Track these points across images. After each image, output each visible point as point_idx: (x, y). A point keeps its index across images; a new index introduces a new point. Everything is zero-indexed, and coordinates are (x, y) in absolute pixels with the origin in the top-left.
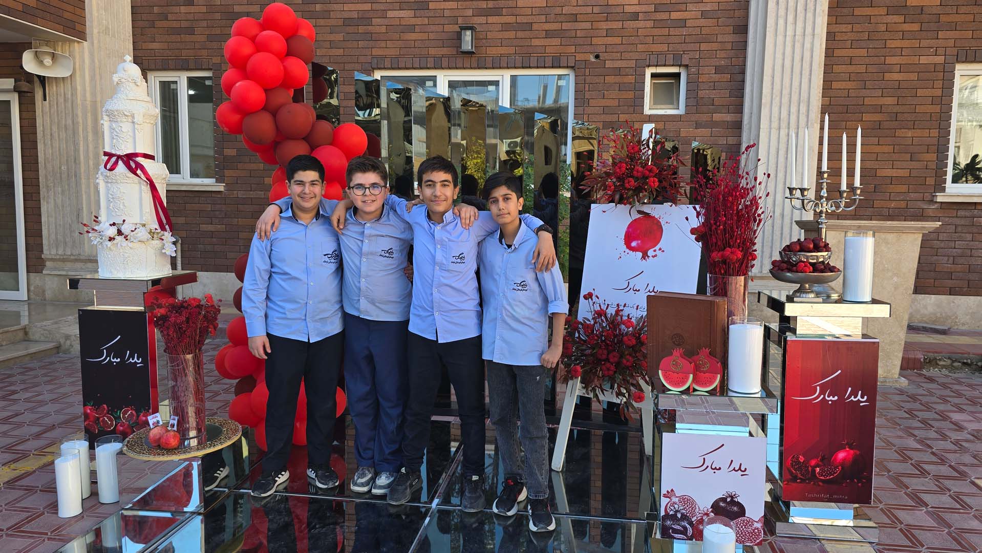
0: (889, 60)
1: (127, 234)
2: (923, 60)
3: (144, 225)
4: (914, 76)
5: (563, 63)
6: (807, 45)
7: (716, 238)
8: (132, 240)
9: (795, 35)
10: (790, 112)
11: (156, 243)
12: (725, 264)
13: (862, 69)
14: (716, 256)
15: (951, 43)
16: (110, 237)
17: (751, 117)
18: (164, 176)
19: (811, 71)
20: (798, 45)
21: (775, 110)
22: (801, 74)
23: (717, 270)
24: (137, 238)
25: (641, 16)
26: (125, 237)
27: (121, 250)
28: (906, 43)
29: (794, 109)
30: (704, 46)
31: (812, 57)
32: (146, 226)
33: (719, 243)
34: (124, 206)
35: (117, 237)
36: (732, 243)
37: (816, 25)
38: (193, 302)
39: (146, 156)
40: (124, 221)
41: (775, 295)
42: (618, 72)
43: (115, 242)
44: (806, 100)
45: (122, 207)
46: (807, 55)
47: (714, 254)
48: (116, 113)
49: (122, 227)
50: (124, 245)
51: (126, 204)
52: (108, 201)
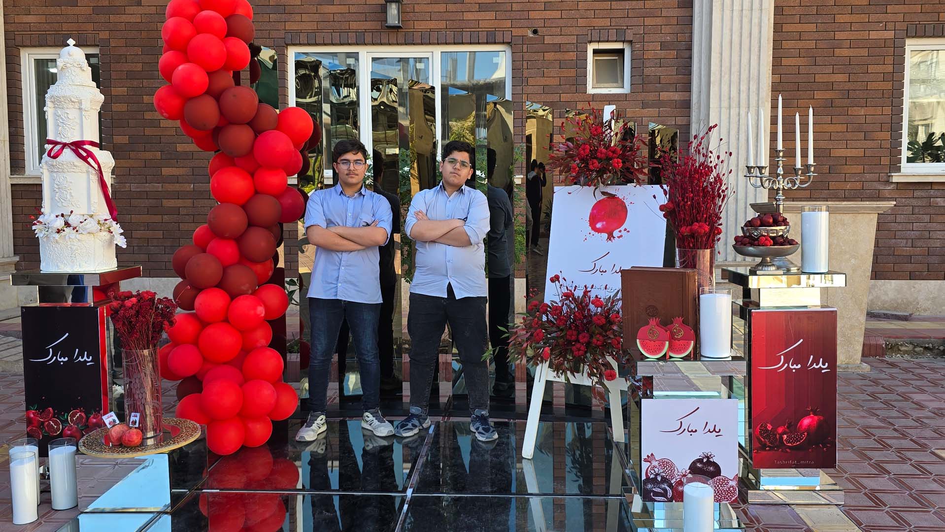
0: (839, 35)
1: (75, 226)
2: (873, 35)
3: (91, 216)
4: (864, 52)
5: (499, 39)
6: (755, 21)
7: (684, 214)
8: (81, 231)
9: (742, 16)
10: (740, 90)
11: (105, 235)
12: (694, 239)
14: (685, 230)
15: (900, 18)
16: (58, 229)
17: (699, 96)
18: (110, 165)
20: (745, 20)
21: (725, 88)
22: (750, 50)
23: (686, 244)
24: (85, 229)
26: (74, 229)
27: (69, 243)
28: (854, 18)
29: (744, 87)
30: (648, 21)
31: (760, 32)
32: (94, 217)
33: (687, 219)
34: (72, 196)
35: (65, 229)
36: (699, 218)
38: (145, 295)
39: (92, 144)
40: (72, 212)
41: (741, 270)
43: (63, 233)
44: (755, 77)
45: (68, 197)
46: (755, 30)
47: (683, 229)
48: (62, 100)
49: (70, 218)
50: (73, 237)
51: (73, 194)
52: (53, 191)
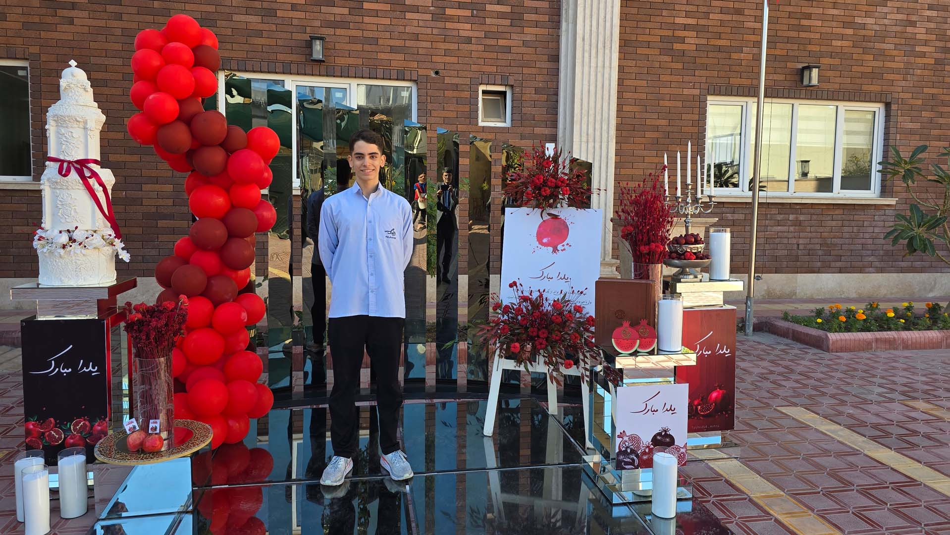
0: (663, 91)
1: (81, 241)
2: (686, 92)
3: (95, 232)
4: (679, 104)
5: (407, 76)
6: (606, 76)
8: (87, 246)
9: (597, 67)
10: (595, 129)
11: (109, 250)
13: (644, 96)
14: (644, 249)
15: (704, 80)
16: (64, 245)
17: (564, 132)
19: (609, 96)
20: (599, 75)
21: (584, 127)
22: (602, 98)
24: (91, 245)
25: (473, 40)
26: (80, 244)
27: (74, 258)
28: (674, 78)
29: (598, 126)
30: (525, 71)
31: (610, 85)
32: (100, 232)
34: (76, 212)
35: (70, 244)
37: (612, 60)
39: (95, 162)
40: (76, 228)
42: (456, 87)
44: (606, 119)
45: (72, 213)
46: (606, 83)
47: (642, 248)
48: (67, 119)
49: (75, 234)
50: (78, 252)
51: (77, 210)
52: (55, 207)
